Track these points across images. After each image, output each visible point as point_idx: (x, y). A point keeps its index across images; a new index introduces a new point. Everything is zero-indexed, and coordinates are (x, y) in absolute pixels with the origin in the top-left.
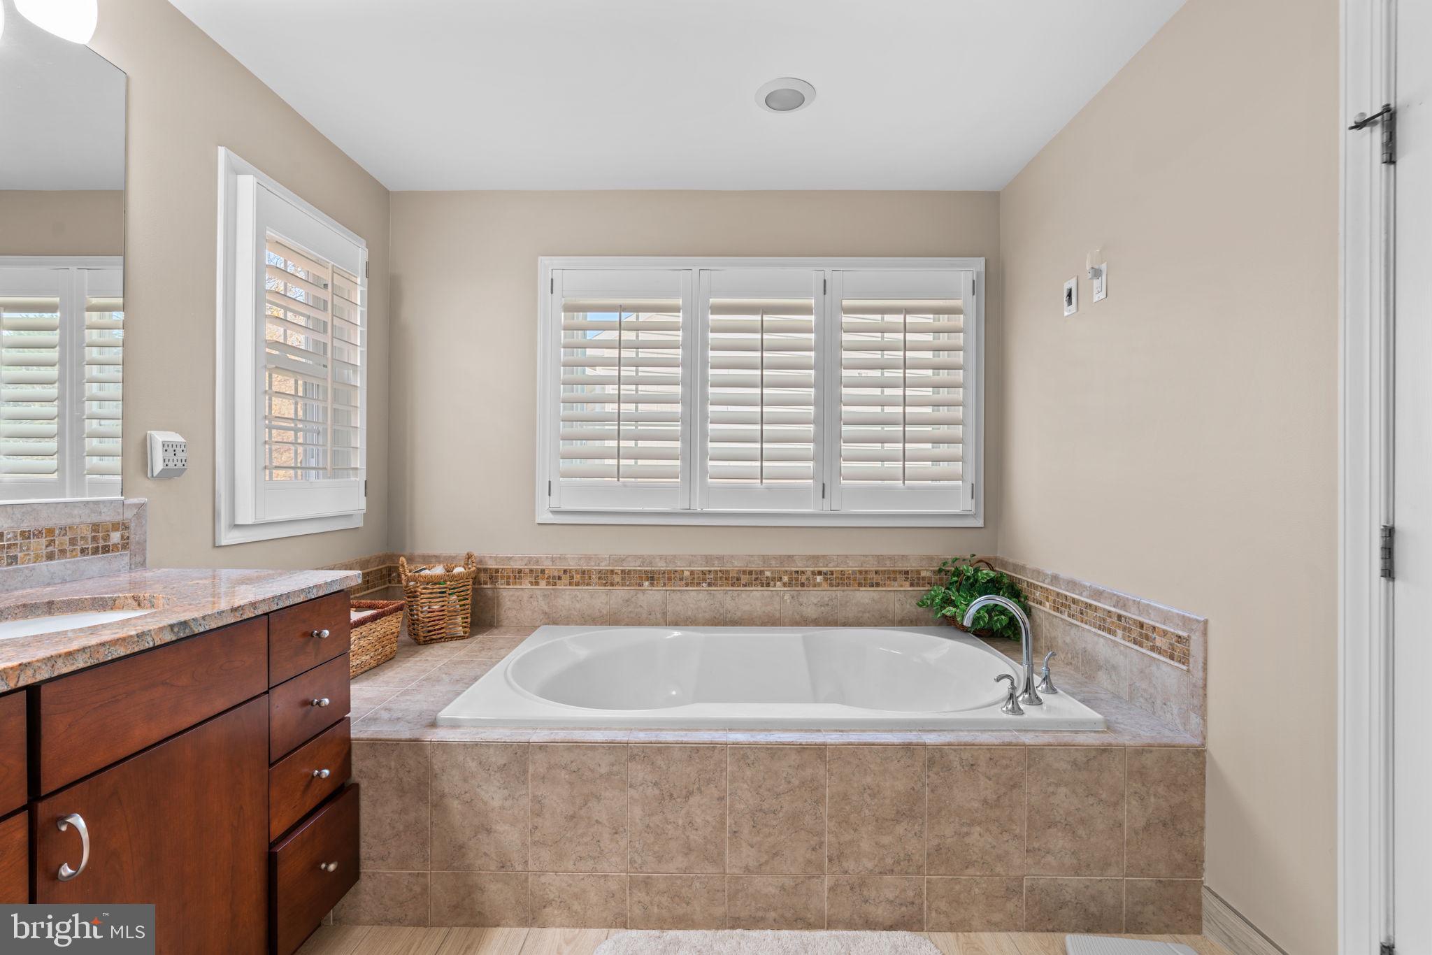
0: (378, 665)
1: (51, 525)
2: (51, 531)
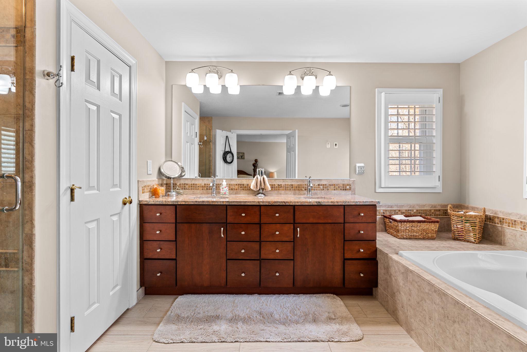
0: (424, 239)
1: (335, 184)
2: (335, 185)
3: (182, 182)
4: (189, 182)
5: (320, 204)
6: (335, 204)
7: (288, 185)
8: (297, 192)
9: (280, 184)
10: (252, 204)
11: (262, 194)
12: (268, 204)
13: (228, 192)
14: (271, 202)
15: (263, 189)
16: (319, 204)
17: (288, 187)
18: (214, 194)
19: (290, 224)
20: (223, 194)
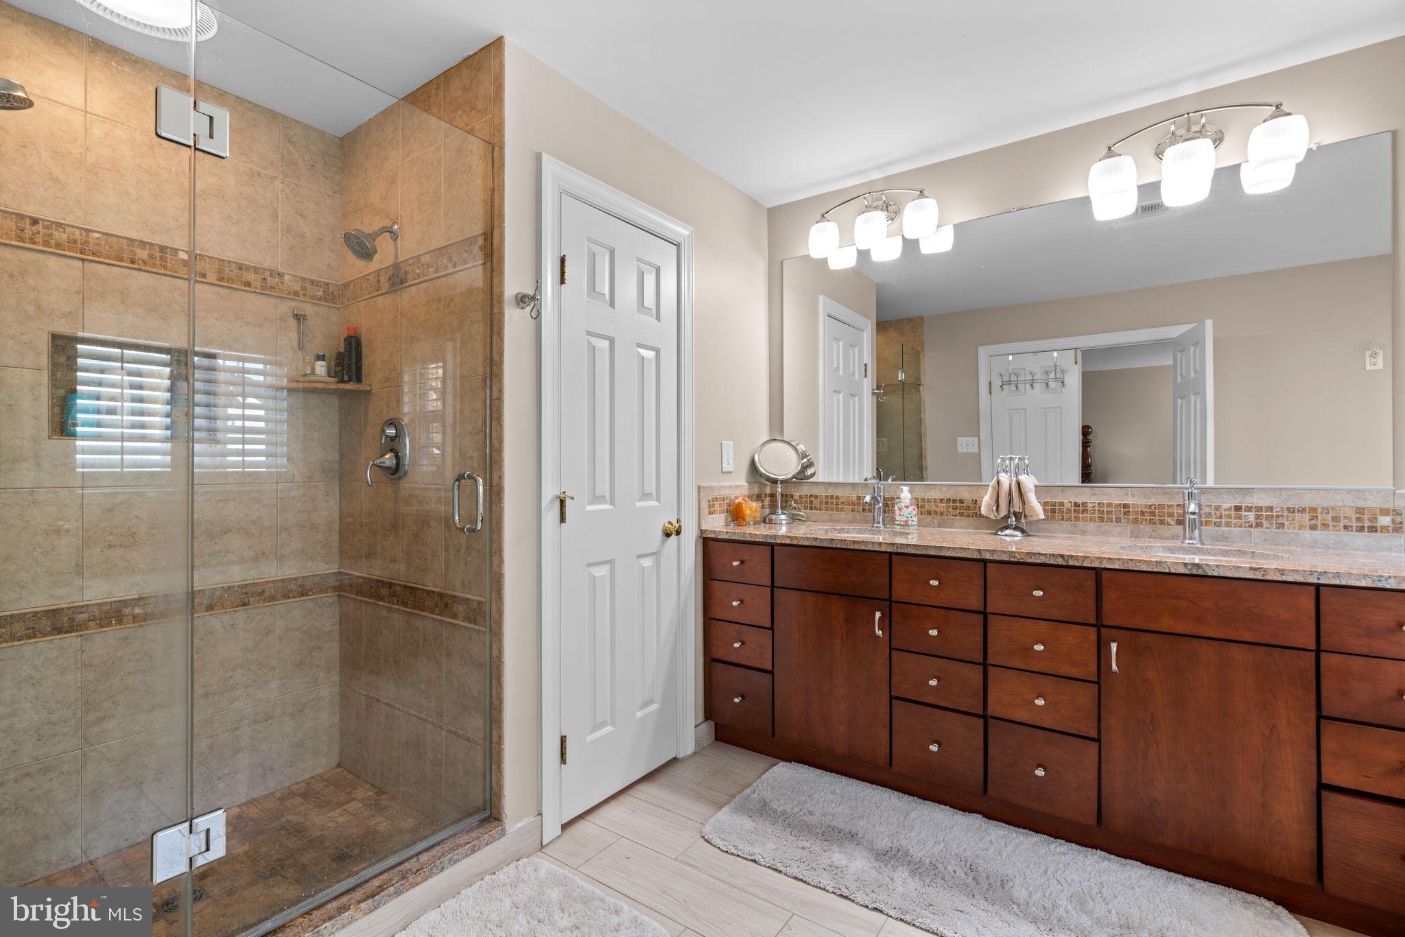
1: (1313, 505)
2: (1313, 510)
3: (805, 490)
4: (822, 492)
5: (1200, 571)
6: (1268, 577)
7: (1110, 505)
8: (1147, 528)
9: (1080, 501)
10: (960, 555)
11: (1016, 528)
12: (1007, 559)
13: (915, 519)
14: (1017, 555)
15: (1017, 515)
16: (1195, 572)
17: (1109, 513)
18: (879, 523)
19: (1084, 627)
20: (902, 523)
